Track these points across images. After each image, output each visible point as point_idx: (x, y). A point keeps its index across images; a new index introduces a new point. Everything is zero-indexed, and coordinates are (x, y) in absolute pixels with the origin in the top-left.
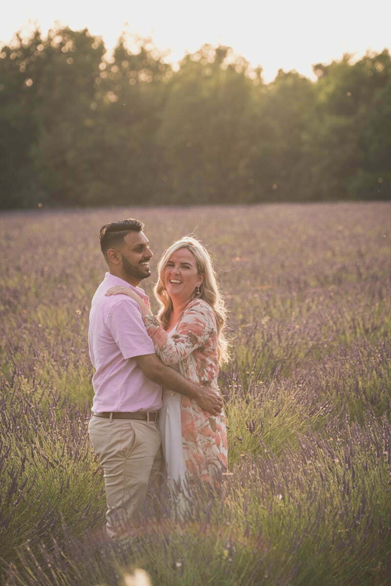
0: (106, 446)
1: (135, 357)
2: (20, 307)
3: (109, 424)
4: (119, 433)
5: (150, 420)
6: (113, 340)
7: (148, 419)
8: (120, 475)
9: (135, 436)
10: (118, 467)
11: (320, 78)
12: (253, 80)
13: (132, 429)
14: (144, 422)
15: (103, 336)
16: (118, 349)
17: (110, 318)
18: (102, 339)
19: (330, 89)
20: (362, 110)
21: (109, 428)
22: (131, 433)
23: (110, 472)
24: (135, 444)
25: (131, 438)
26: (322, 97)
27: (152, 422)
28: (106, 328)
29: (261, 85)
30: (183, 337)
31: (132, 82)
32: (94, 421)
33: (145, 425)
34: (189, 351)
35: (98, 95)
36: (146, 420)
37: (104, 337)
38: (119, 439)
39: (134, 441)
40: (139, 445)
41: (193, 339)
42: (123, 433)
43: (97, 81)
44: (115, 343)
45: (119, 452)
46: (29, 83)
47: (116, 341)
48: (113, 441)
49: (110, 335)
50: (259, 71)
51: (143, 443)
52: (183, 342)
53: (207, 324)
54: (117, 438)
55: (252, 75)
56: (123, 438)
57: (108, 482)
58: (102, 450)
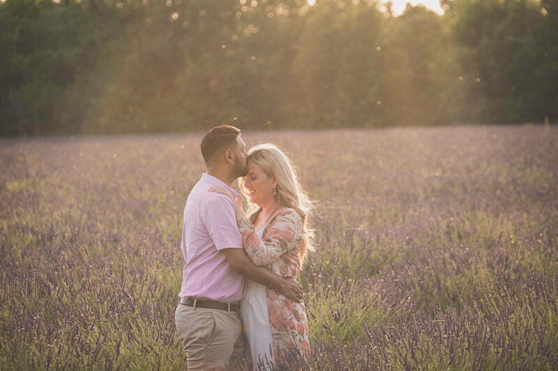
0: (188, 332)
1: (225, 249)
2: (147, 217)
3: (192, 312)
4: (201, 321)
5: (231, 310)
6: (207, 233)
7: (229, 309)
8: (201, 360)
9: (215, 325)
10: (200, 352)
11: (446, 12)
12: (383, 13)
13: (213, 318)
14: (225, 312)
15: (199, 228)
16: (211, 240)
17: (206, 212)
18: (197, 232)
19: (454, 22)
20: (484, 41)
21: (193, 316)
22: (212, 321)
23: (193, 356)
24: (215, 333)
25: (212, 326)
26: (447, 30)
27: (232, 312)
28: (202, 221)
29: (391, 18)
30: (275, 241)
31: (270, 15)
32: (181, 308)
33: (226, 315)
34: (278, 254)
35: (239, 28)
36: (227, 310)
37: (199, 230)
38: (201, 326)
39: (214, 329)
40: (219, 333)
41: (283, 245)
42: (204, 320)
43: (238, 14)
44: (209, 236)
45: (200, 338)
46: (175, 16)
47: (210, 234)
48: (195, 328)
49: (205, 228)
50: (389, 6)
51: (223, 331)
52: (274, 246)
53: (296, 233)
54: (198, 325)
55: (383, 9)
56: (205, 325)
57: (190, 365)
58: (185, 336)
